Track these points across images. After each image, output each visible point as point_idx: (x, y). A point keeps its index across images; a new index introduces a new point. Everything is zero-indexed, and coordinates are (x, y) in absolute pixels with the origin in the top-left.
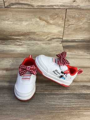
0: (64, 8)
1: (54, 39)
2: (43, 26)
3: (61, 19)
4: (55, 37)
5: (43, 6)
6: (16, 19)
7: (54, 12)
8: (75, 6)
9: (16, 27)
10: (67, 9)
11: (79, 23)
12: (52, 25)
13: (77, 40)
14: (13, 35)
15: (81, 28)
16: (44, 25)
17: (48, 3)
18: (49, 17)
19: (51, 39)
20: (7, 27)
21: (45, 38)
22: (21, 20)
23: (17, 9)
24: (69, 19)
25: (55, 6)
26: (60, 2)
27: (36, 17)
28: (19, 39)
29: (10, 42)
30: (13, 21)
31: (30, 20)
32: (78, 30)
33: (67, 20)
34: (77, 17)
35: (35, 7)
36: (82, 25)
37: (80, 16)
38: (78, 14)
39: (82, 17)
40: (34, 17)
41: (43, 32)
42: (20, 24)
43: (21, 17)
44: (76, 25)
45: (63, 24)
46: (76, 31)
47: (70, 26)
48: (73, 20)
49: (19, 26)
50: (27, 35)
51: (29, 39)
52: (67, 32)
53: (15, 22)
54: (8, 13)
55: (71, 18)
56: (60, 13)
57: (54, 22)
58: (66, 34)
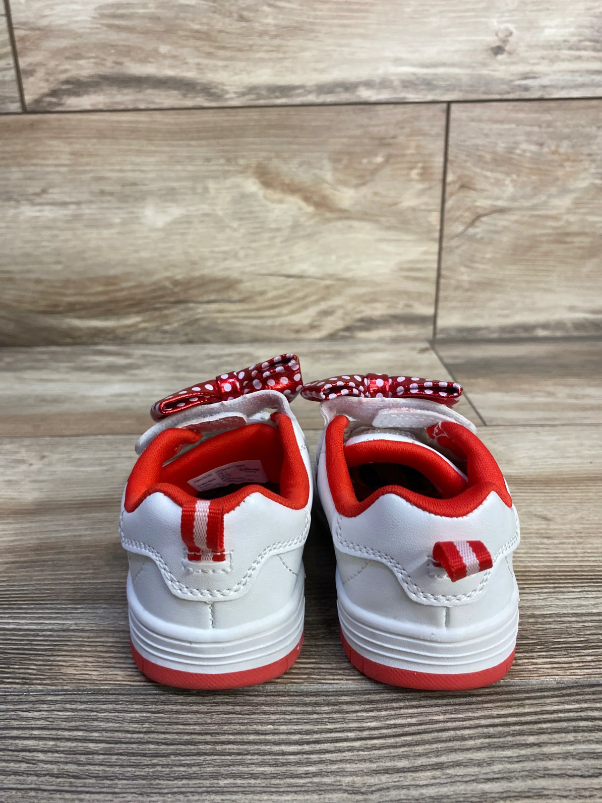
0: (430, 97)
1: (369, 323)
2: (286, 233)
3: (414, 174)
4: (378, 310)
5: (285, 90)
6: (95, 187)
7: (361, 126)
8: (502, 81)
9: (93, 244)
10: (449, 103)
11: (543, 198)
12: (355, 224)
13: (545, 326)
14: (73, 309)
15: (562, 237)
16: (296, 226)
17: (322, 71)
18: (327, 165)
19: (348, 329)
20: (29, 248)
21: (303, 318)
22: (127, 190)
23: (107, 116)
24: (473, 169)
25: (368, 84)
26: (397, 61)
27: (236, 171)
28: (110, 336)
29: (45, 357)
30: (74, 200)
31: (193, 189)
32: (545, 248)
33: (460, 178)
34: (528, 154)
35: (227, 100)
36: (569, 211)
37: (545, 150)
38: (535, 138)
39: (564, 157)
40: (226, 168)
41: (291, 280)
42: (124, 223)
43: (133, 171)
44: (523, 213)
45: (430, 211)
46: (527, 260)
47: (481, 222)
48: (500, 176)
49: (119, 233)
50: (172, 299)
51: (188, 329)
52: (463, 269)
53: (87, 211)
54: (39, 149)
55: (486, 163)
56: (407, 131)
57: (365, 197)
58: (457, 288)
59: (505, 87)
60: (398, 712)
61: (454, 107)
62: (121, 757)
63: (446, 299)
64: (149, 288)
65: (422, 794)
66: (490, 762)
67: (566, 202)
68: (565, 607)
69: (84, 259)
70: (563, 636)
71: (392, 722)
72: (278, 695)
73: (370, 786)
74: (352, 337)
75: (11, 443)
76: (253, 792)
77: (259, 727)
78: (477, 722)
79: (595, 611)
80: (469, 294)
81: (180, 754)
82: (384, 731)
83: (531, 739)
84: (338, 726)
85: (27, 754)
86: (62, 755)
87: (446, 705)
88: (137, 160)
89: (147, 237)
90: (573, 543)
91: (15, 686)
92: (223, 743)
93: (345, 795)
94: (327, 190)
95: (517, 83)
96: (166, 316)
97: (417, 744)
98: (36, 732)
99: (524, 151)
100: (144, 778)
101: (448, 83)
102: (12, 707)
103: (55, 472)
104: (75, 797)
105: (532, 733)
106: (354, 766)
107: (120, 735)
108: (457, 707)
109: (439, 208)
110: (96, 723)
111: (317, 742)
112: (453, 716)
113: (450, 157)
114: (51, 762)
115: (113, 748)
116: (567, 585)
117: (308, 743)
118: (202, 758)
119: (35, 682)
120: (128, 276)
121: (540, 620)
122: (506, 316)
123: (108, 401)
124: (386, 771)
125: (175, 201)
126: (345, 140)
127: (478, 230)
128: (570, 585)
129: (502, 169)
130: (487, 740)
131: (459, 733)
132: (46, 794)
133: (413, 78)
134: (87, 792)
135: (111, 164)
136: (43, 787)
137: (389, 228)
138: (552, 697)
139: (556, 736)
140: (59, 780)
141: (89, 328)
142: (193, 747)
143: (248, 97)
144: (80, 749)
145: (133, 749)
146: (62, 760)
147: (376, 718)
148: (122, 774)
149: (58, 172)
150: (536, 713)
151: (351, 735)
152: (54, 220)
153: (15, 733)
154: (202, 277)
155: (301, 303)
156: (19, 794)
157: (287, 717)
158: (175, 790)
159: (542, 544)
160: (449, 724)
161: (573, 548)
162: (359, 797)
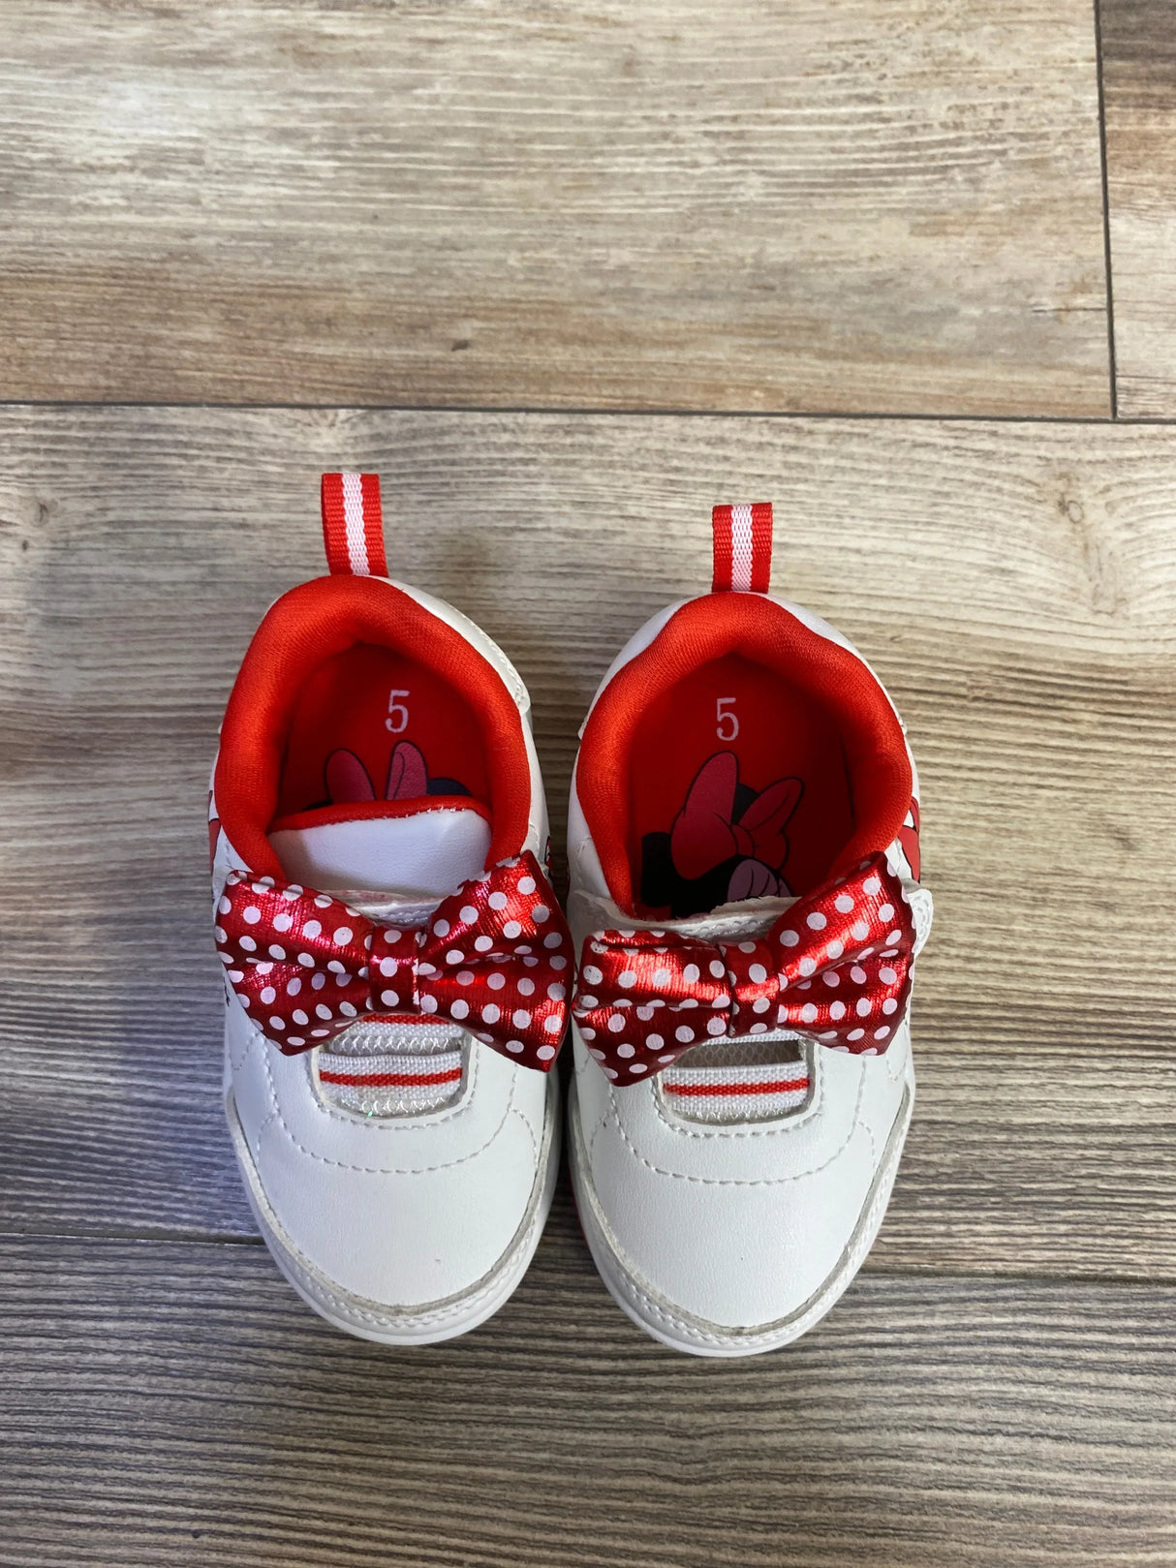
65: (763, 1443)
66: (861, 1403)
68: (1068, 1107)
70: (1040, 1177)
73: (700, 1428)
76: (551, 1427)
78: (861, 1337)
79: (1115, 1121)
81: (454, 1365)
83: (927, 1371)
85: (253, 1350)
86: (298, 1355)
90: (1150, 929)
92: (510, 1350)
97: (771, 1367)
98: (253, 1316)
100: (412, 1397)
102: (206, 1268)
103: (87, 581)
104: (329, 1418)
105: (930, 1362)
106: (683, 1397)
111: (637, 1356)
114: (287, 1366)
116: (1092, 1051)
117: (624, 1357)
121: (1016, 1138)
124: (724, 1408)
128: (1098, 1052)
130: (866, 1369)
131: (831, 1353)
132: (292, 1412)
134: (345, 1414)
148: (384, 1390)
157: (597, 1312)
159: (1090, 927)
161: (1143, 944)
162: (685, 1442)
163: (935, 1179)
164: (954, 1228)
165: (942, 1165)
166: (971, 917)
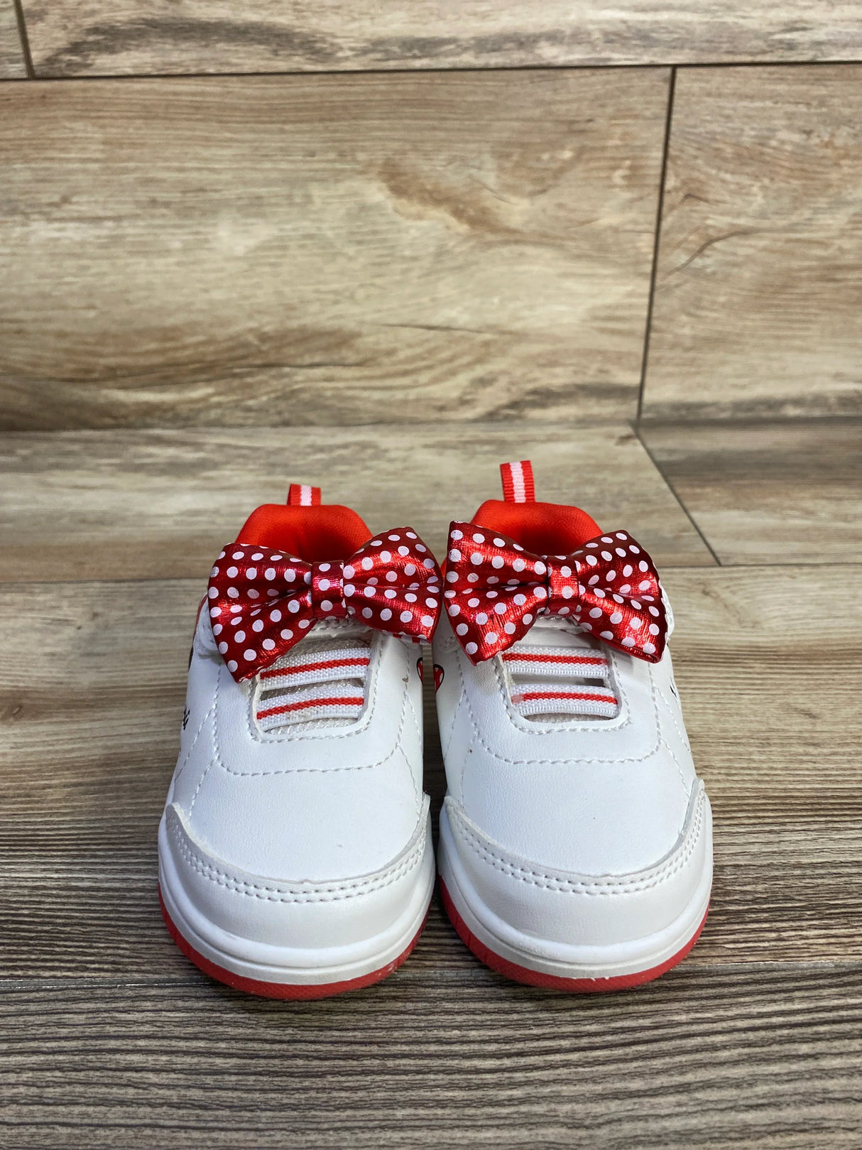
0: (646, 60)
1: (545, 397)
2: (426, 263)
3: (618, 176)
4: (559, 378)
5: (427, 46)
6: (142, 195)
7: (541, 103)
8: (757, 35)
9: (141, 280)
10: (675, 67)
11: (807, 214)
12: (530, 250)
13: (797, 402)
14: (114, 376)
15: (830, 272)
16: (441, 253)
17: (484, 16)
18: (490, 162)
19: (514, 405)
20: (46, 284)
21: (450, 389)
22: (191, 199)
23: (157, 85)
24: (705, 170)
25: (554, 37)
27: (353, 170)
28: (170, 415)
29: (76, 447)
30: (109, 213)
31: (289, 197)
32: (804, 288)
33: (684, 183)
34: (788, 147)
35: (339, 60)
36: (843, 234)
37: (815, 140)
38: (800, 123)
39: (842, 152)
40: (338, 166)
41: (432, 333)
42: (186, 250)
43: (199, 169)
44: (776, 235)
45: (640, 232)
46: (778, 306)
47: (715, 249)
48: (745, 181)
49: (178, 264)
50: (258, 362)
51: (282, 405)
52: (684, 318)
53: (130, 231)
54: (55, 135)
55: (725, 160)
56: (610, 110)
57: (544, 211)
58: (673, 346)
59: (761, 44)
60: (625, 1010)
61: (681, 73)
62: (261, 1078)
63: (658, 361)
64: (224, 345)
65: (665, 1128)
66: (752, 1082)
67: (840, 219)
68: (842, 851)
69: (128, 302)
70: (841, 896)
71: (619, 1024)
72: (463, 986)
73: (595, 1117)
74: (520, 417)
75: (47, 591)
76: (441, 1127)
77: (442, 1034)
78: (732, 1023)
80: (691, 355)
81: (339, 1073)
82: (609, 1038)
83: (805, 1048)
84: (546, 1030)
85: (134, 1075)
86: (181, 1076)
87: (689, 999)
88: (206, 153)
89: (222, 270)
90: (850, 754)
91: (102, 974)
92: (395, 1056)
93: (564, 1130)
94: (489, 201)
95: (777, 37)
96: (250, 386)
97: (654, 1056)
98: (141, 1043)
99: (783, 142)
100: (294, 1107)
101: (676, 36)
102: (104, 1006)
103: (114, 639)
104: (205, 1135)
105: (804, 1040)
106: (573, 1088)
107: (256, 1046)
108: (704, 1002)
109: (653, 228)
110: (221, 1029)
111: (521, 1054)
112: (699, 1015)
113: (672, 152)
114: (168, 1087)
115: (249, 1065)
116: (843, 819)
117: (509, 1055)
118: (369, 1078)
119: (130, 967)
120: (193, 327)
121: (809, 872)
122: (743, 387)
123: (177, 523)
124: (616, 1096)
125: (263, 216)
126: (516, 124)
127: (708, 261)
128: (847, 819)
129: (748, 170)
130: (747, 1050)
131: (709, 1040)
132: (166, 1132)
133: (623, 27)
134: (222, 1129)
135: (166, 159)
136: (162, 1122)
137: (578, 257)
138: (830, 986)
139: (836, 1043)
140: (181, 1112)
141: (138, 404)
142: (355, 1063)
143: (372, 56)
144: (205, 1066)
145: (275, 1066)
146: (181, 1082)
147: (596, 1019)
148: (265, 1103)
149: (85, 171)
150: (809, 1011)
151: (565, 1043)
152: (82, 244)
153: (113, 1044)
154: (302, 329)
155: (446, 367)
156: (131, 1133)
157: (478, 1018)
158: (338, 1125)
159: (807, 754)
160: (695, 1028)
161: (849, 761)
162: (582, 1133)
163: (754, 901)
164: (784, 935)
165: (756, 892)
166: (721, 754)
